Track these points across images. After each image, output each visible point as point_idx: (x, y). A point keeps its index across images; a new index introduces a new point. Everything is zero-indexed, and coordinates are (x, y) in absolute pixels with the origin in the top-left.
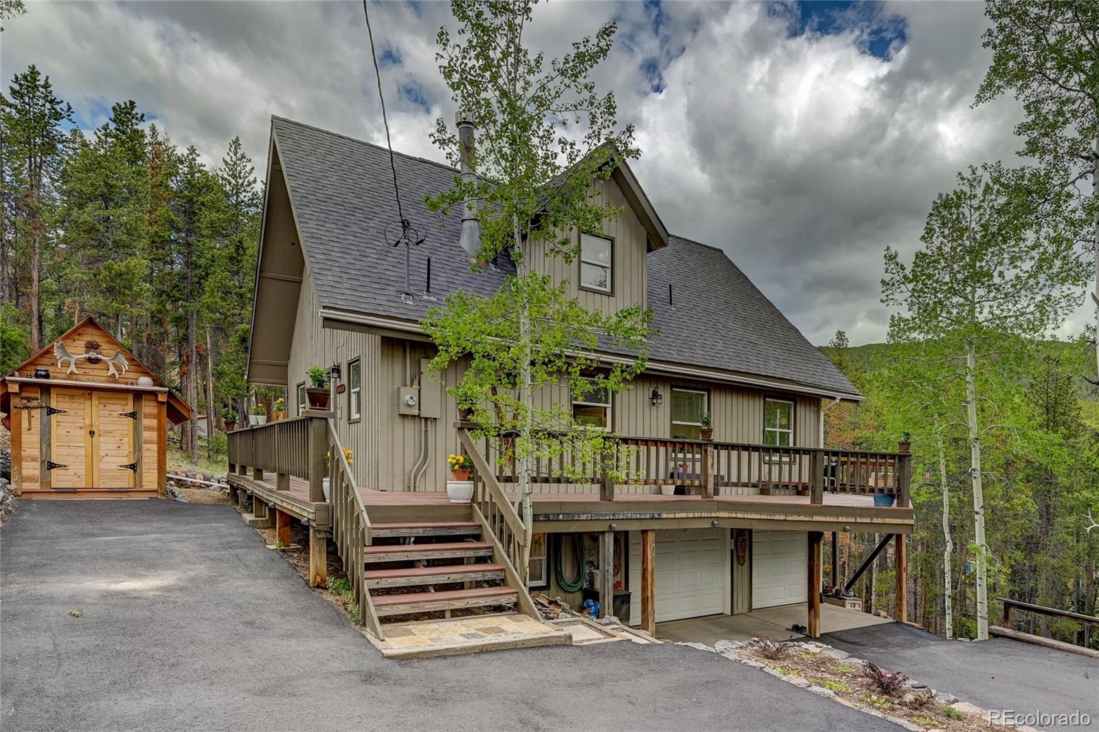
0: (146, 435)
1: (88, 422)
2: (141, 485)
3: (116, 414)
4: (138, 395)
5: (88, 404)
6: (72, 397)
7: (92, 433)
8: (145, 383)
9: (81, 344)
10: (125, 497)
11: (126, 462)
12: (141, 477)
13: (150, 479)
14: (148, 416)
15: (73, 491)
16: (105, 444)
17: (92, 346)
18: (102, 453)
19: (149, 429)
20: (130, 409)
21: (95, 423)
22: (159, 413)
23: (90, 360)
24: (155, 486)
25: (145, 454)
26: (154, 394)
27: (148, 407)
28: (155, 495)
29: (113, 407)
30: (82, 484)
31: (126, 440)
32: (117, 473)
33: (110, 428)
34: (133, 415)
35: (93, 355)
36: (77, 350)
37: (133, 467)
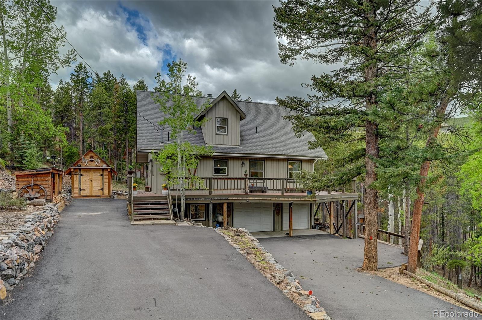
0: (105, 180)
1: (90, 178)
2: (104, 194)
3: (97, 175)
4: (103, 170)
5: (90, 173)
6: (86, 171)
7: (91, 181)
8: (104, 166)
9: (88, 157)
10: (100, 198)
11: (100, 188)
12: (104, 192)
13: (106, 193)
14: (105, 175)
15: (86, 196)
16: (95, 183)
17: (91, 157)
18: (94, 186)
19: (106, 179)
20: (101, 173)
21: (92, 178)
22: (109, 174)
23: (91, 161)
24: (107, 195)
25: (105, 186)
26: (107, 169)
27: (106, 173)
28: (107, 197)
29: (97, 173)
30: (89, 195)
31: (100, 182)
32: (98, 191)
33: (96, 179)
34: (102, 175)
35: (91, 159)
36: (88, 159)
37: (102, 189)
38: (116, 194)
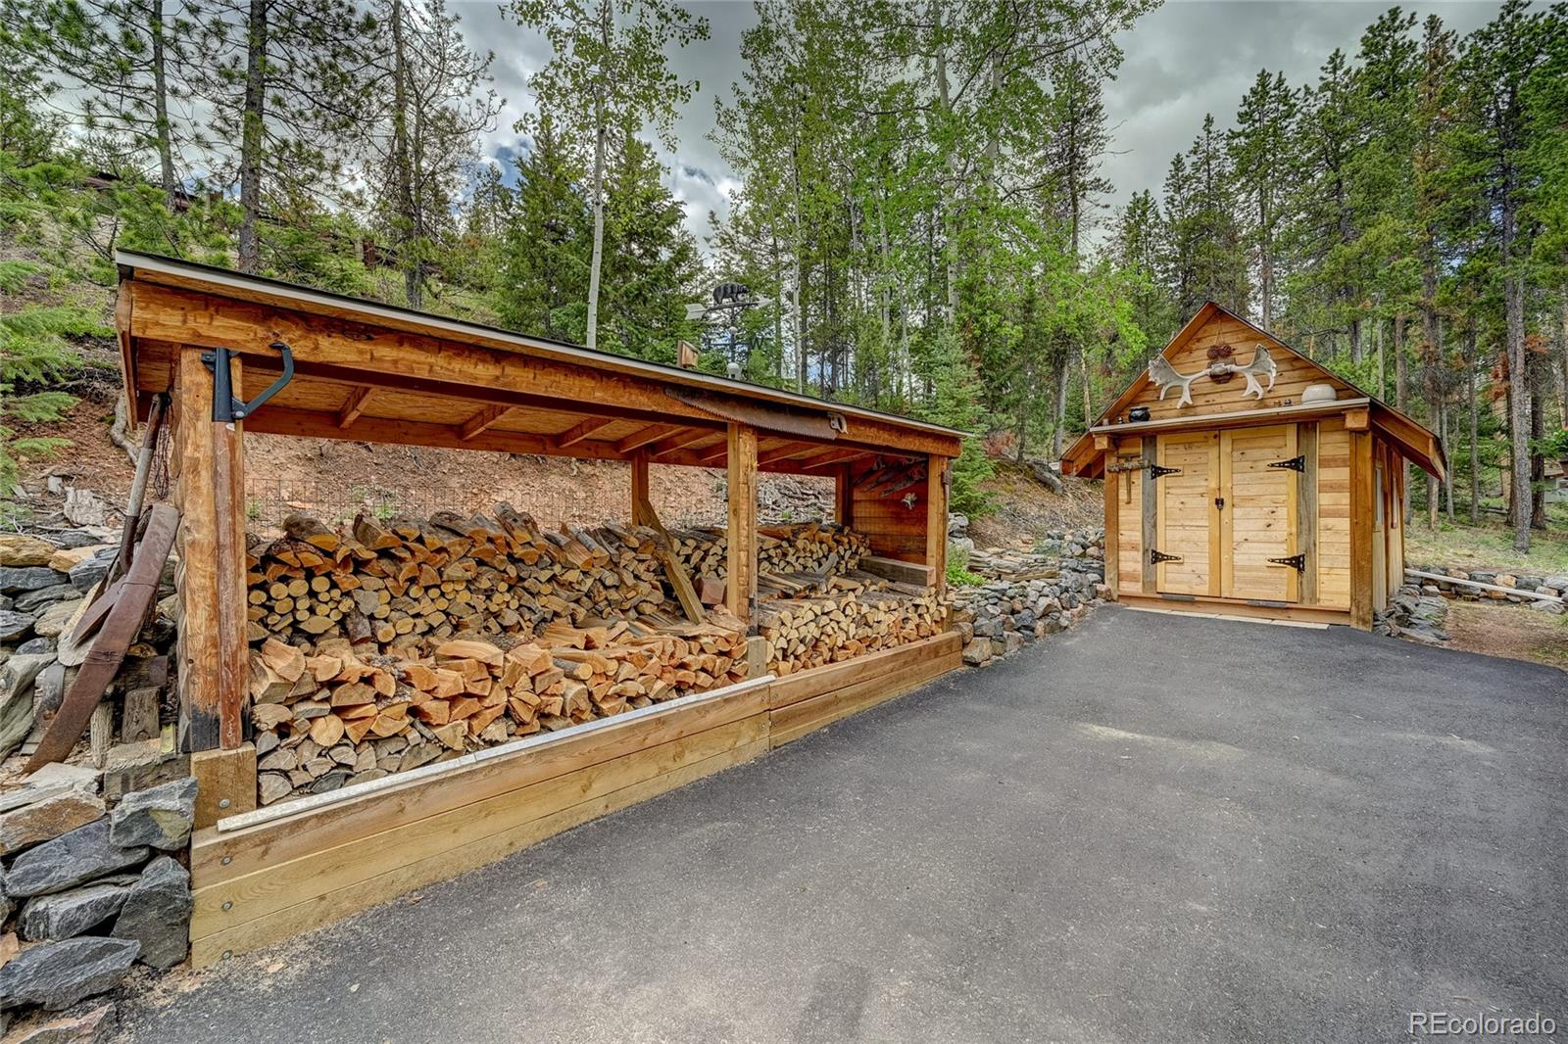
0: (1325, 500)
1: (1213, 484)
2: (1314, 598)
3: (1263, 465)
4: (1307, 424)
5: (1213, 453)
6: (1189, 445)
7: (1219, 502)
8: (1317, 396)
9: (1201, 354)
10: (1281, 621)
11: (1283, 552)
12: (1314, 581)
13: (1334, 586)
14: (1326, 463)
15: (1189, 600)
16: (1244, 523)
17: (1220, 353)
18: (1238, 536)
19: (1333, 487)
20: (1290, 453)
21: (1226, 484)
22: (1355, 453)
23: (1216, 378)
24: (1345, 603)
25: (1323, 537)
26: (1337, 416)
27: (1330, 445)
28: (1343, 621)
29: (1256, 454)
30: (1203, 589)
31: (1282, 512)
32: (1267, 574)
33: (1254, 490)
34: (1296, 464)
35: (1220, 367)
36: (1197, 369)
37: (1297, 562)
38: (1433, 589)
